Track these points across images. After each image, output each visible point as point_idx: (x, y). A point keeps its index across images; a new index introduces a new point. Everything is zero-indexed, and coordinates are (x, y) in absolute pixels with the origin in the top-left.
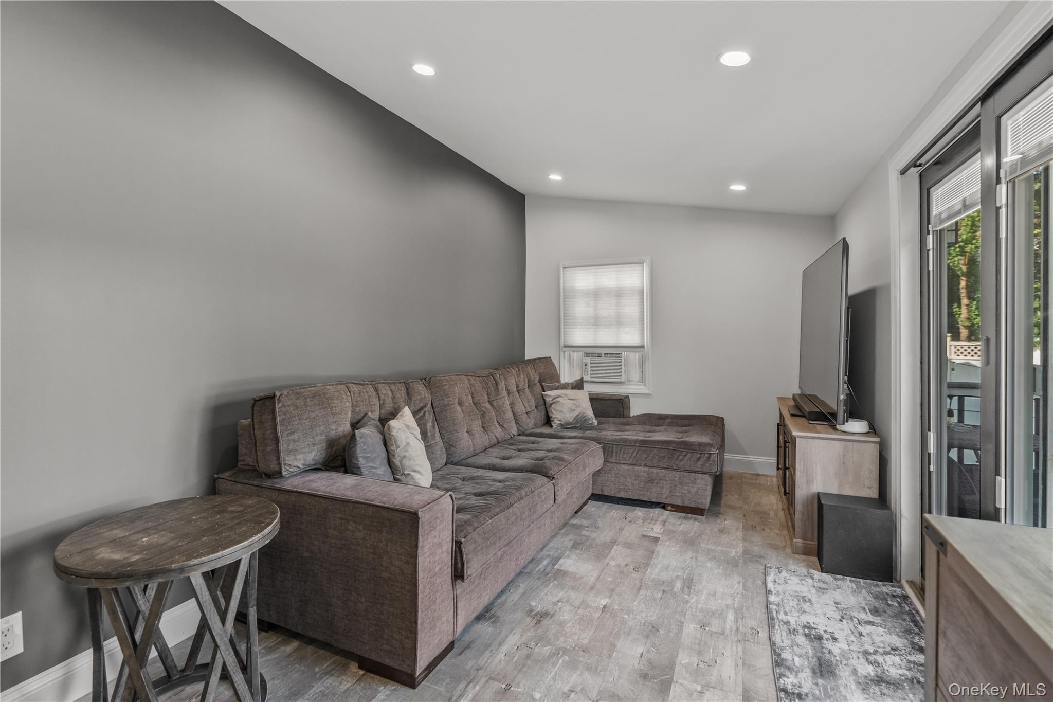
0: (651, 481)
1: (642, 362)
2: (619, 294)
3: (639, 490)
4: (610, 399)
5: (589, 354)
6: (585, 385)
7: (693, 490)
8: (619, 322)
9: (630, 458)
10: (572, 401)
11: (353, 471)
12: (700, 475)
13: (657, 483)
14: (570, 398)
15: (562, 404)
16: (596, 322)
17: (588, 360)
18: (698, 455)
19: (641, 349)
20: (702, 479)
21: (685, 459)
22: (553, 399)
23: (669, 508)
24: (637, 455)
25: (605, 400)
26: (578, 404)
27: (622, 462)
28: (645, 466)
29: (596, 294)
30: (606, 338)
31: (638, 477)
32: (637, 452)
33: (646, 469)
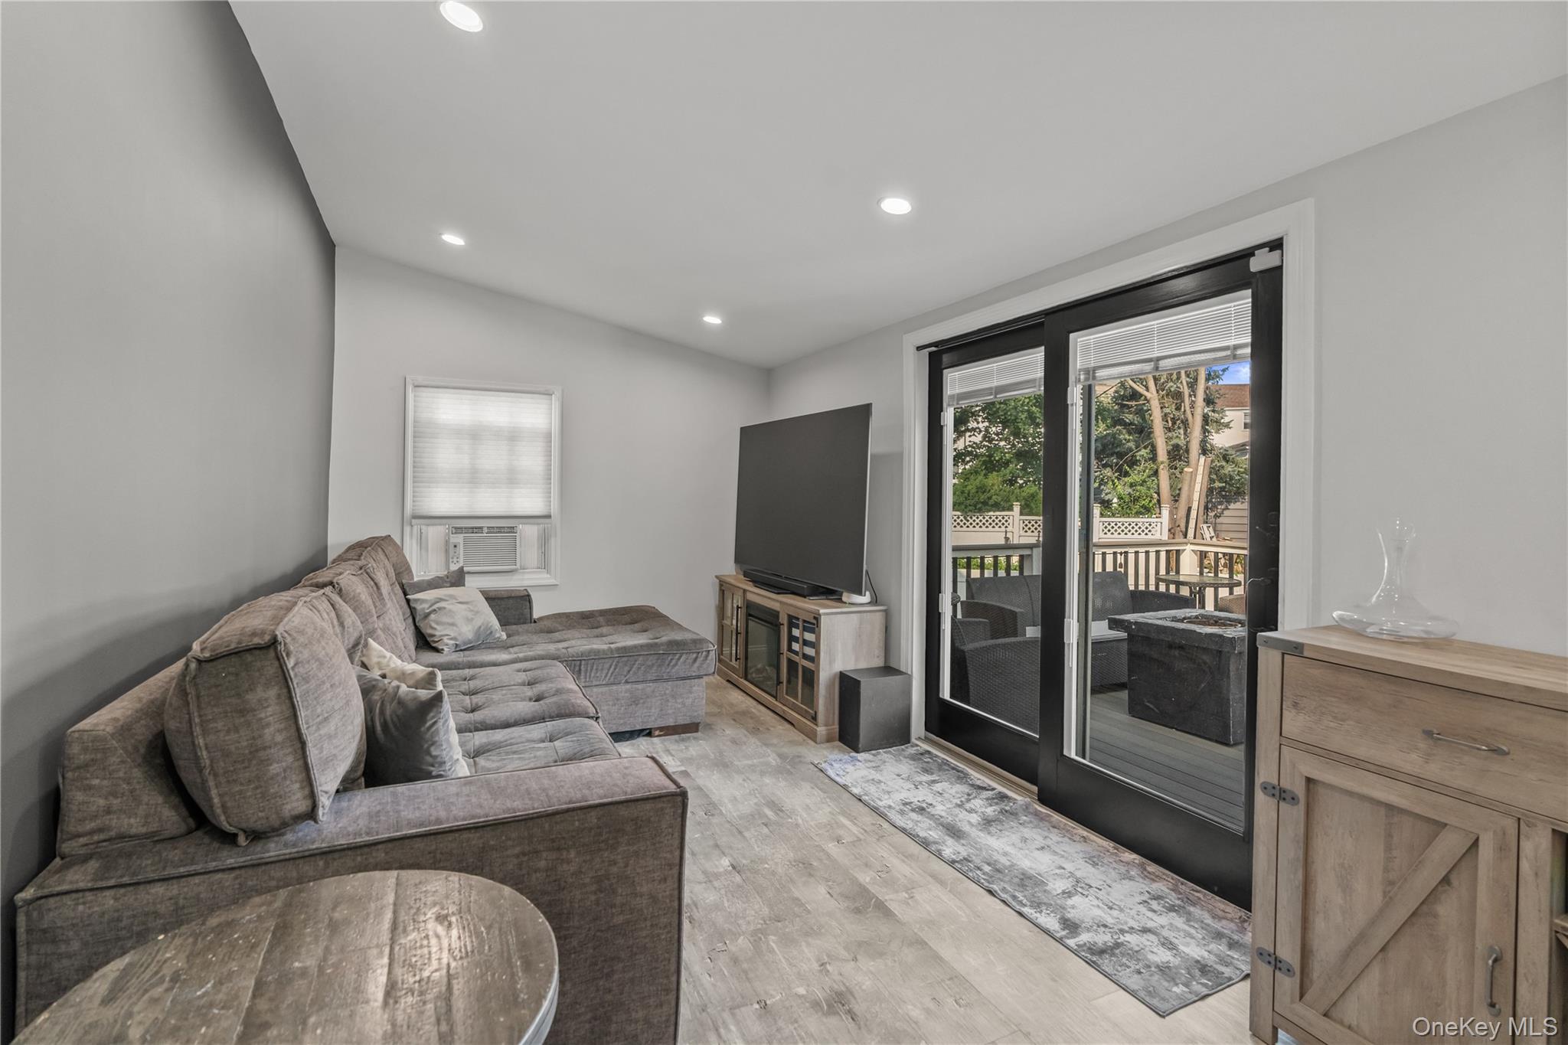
0: (635, 701)
1: (544, 540)
2: (513, 437)
3: (620, 718)
4: (509, 598)
5: (461, 528)
6: (468, 579)
7: (689, 702)
8: (512, 479)
9: (606, 677)
10: (464, 606)
11: (431, 772)
12: (696, 680)
13: (644, 703)
14: (460, 600)
15: (450, 611)
16: (473, 478)
17: (459, 539)
18: (695, 655)
19: (547, 521)
20: (698, 686)
21: (679, 663)
22: (430, 606)
23: (657, 733)
24: (615, 669)
25: (502, 599)
26: (476, 609)
27: (595, 683)
28: (627, 682)
29: (475, 435)
30: (489, 502)
31: (618, 700)
32: (616, 665)
33: (628, 686)
